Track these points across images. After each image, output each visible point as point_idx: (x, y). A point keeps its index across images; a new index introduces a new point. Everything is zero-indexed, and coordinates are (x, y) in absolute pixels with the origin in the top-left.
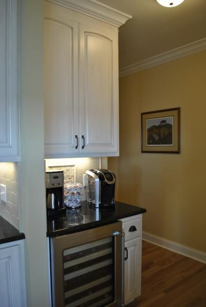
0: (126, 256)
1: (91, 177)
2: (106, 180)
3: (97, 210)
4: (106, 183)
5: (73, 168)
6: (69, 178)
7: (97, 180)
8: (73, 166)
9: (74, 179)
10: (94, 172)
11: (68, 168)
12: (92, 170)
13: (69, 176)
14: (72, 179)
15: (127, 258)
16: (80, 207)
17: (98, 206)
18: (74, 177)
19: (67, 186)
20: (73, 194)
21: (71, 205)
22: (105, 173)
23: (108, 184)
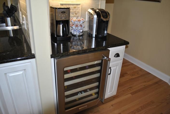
0: (109, 73)
1: (91, 14)
2: (102, 18)
3: (94, 39)
4: (102, 19)
5: (79, 6)
6: (76, 14)
7: (95, 16)
8: (79, 4)
9: (79, 14)
10: (94, 11)
11: (75, 6)
12: (92, 9)
13: (76, 12)
14: (78, 15)
15: (110, 74)
16: (82, 36)
17: (94, 36)
18: (79, 12)
19: (73, 19)
20: (77, 26)
21: (75, 34)
22: (102, 12)
23: (103, 20)
